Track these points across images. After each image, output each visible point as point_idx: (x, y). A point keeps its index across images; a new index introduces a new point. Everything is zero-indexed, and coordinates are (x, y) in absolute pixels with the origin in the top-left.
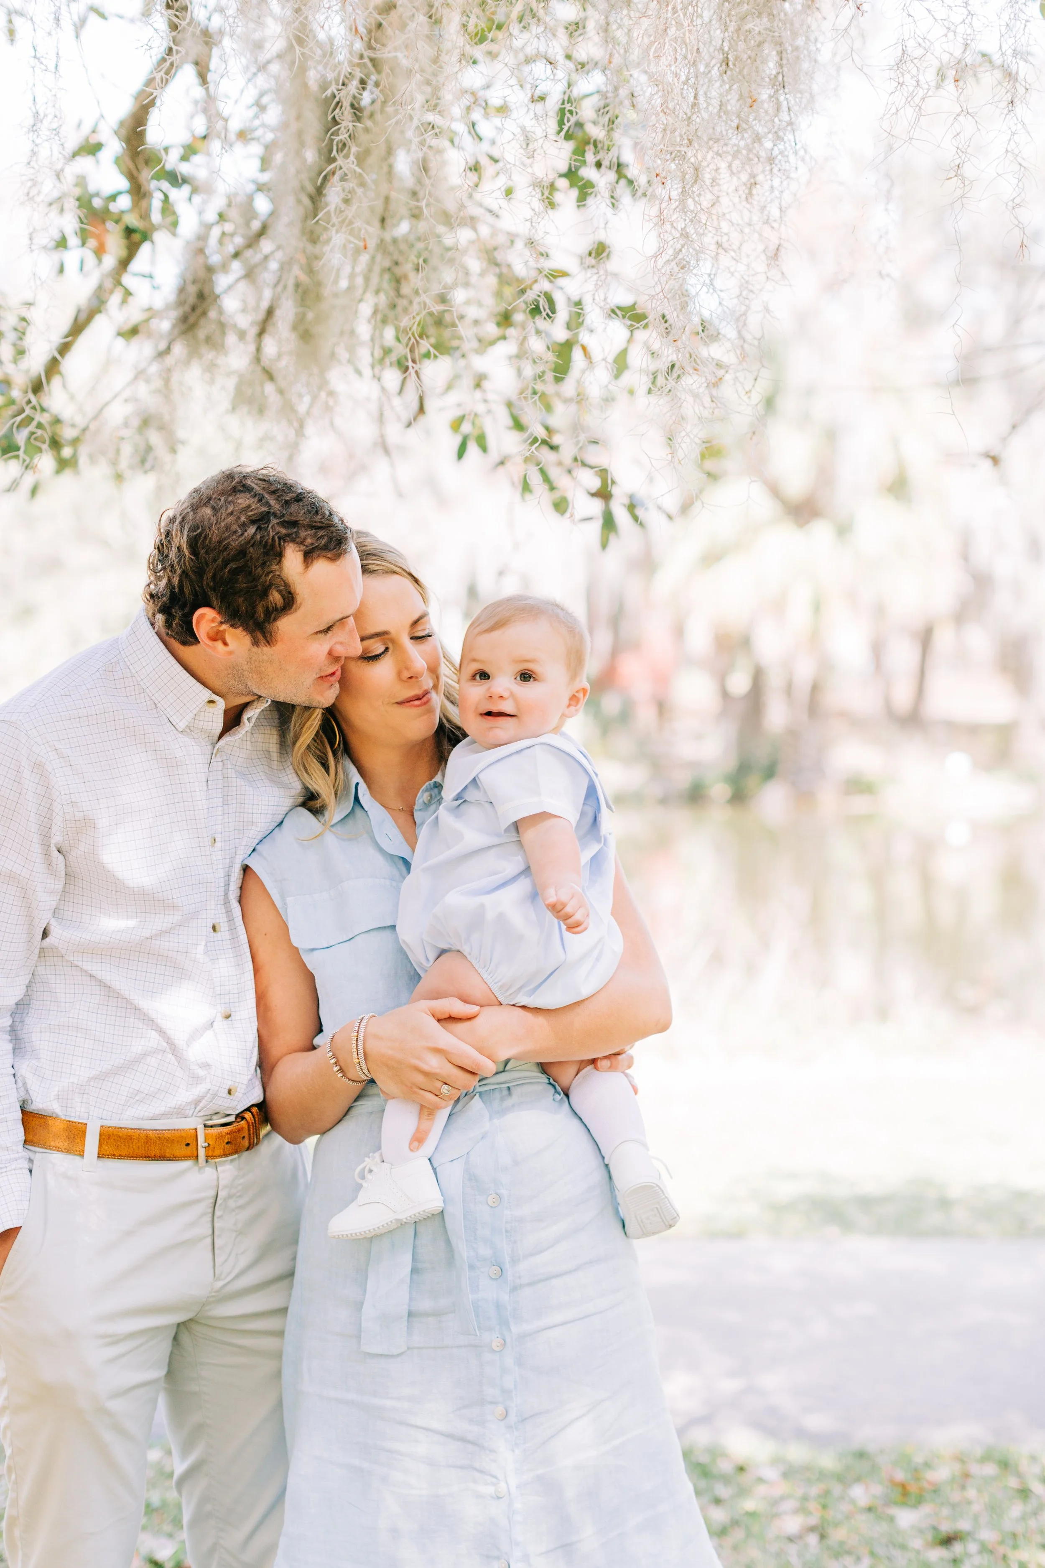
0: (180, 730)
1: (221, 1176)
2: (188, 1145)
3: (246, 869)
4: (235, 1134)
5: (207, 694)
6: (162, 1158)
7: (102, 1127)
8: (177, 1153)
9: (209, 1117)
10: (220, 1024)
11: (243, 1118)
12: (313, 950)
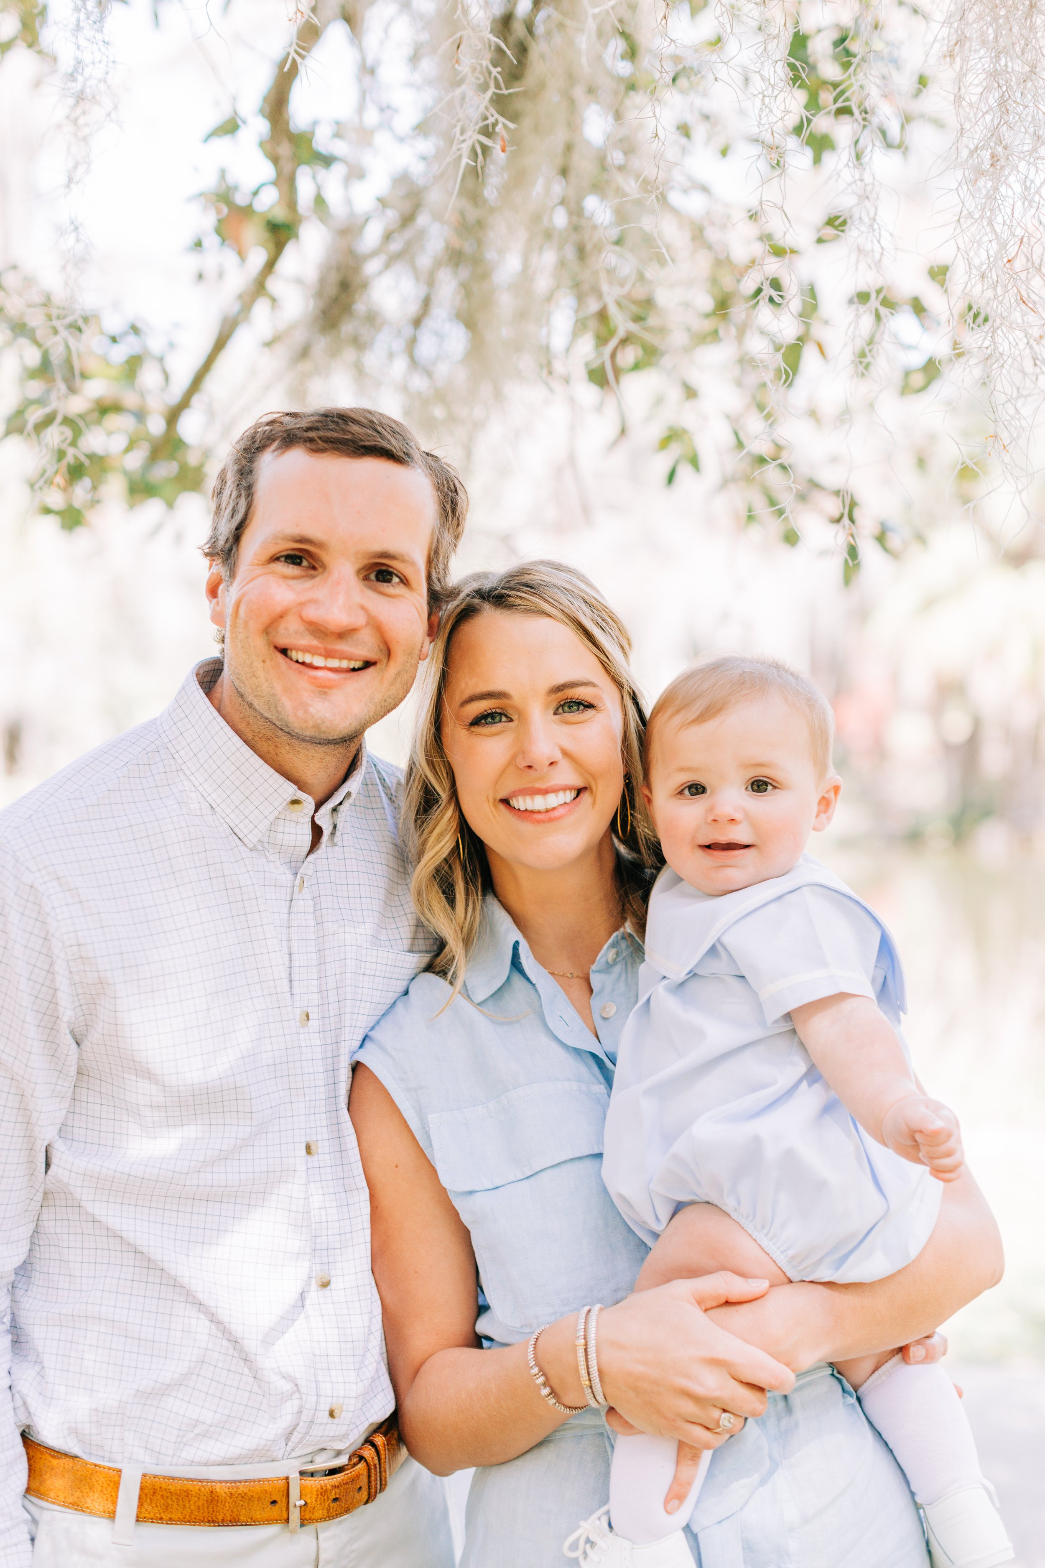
0: (250, 845)
1: (323, 1545)
2: (274, 1502)
3: (356, 1067)
4: (346, 1486)
5: (290, 790)
6: (234, 1522)
7: (144, 1475)
8: (257, 1515)
9: (309, 1458)
10: (314, 1295)
11: (361, 1458)
12: (471, 1193)
